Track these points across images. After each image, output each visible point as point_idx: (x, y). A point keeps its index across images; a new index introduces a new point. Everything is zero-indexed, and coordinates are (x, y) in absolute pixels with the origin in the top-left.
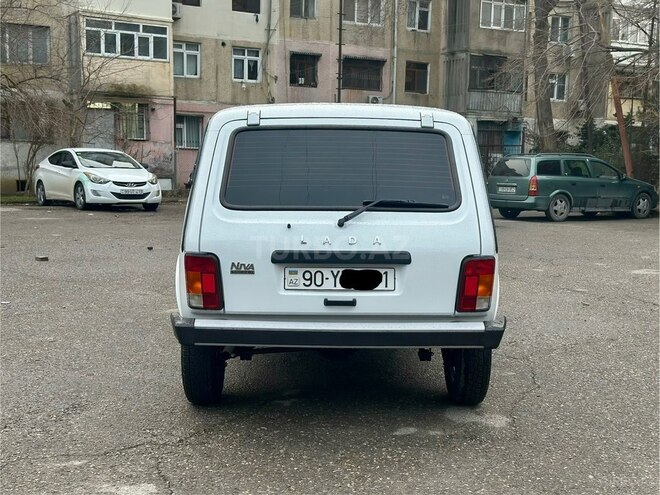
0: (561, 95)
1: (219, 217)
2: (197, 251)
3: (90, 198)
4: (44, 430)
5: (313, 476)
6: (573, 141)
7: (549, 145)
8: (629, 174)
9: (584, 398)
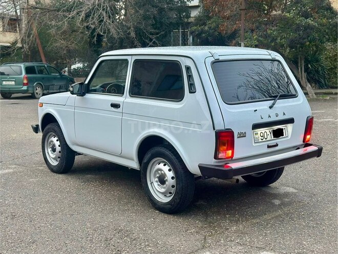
2: (223, 128)
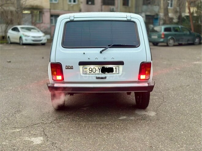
0: (171, 6)
1: (61, 51)
2: (54, 62)
3: (24, 42)
4: (8, 119)
5: (93, 134)
6: (175, 20)
7: (168, 22)
8: (192, 31)
9: (179, 105)
